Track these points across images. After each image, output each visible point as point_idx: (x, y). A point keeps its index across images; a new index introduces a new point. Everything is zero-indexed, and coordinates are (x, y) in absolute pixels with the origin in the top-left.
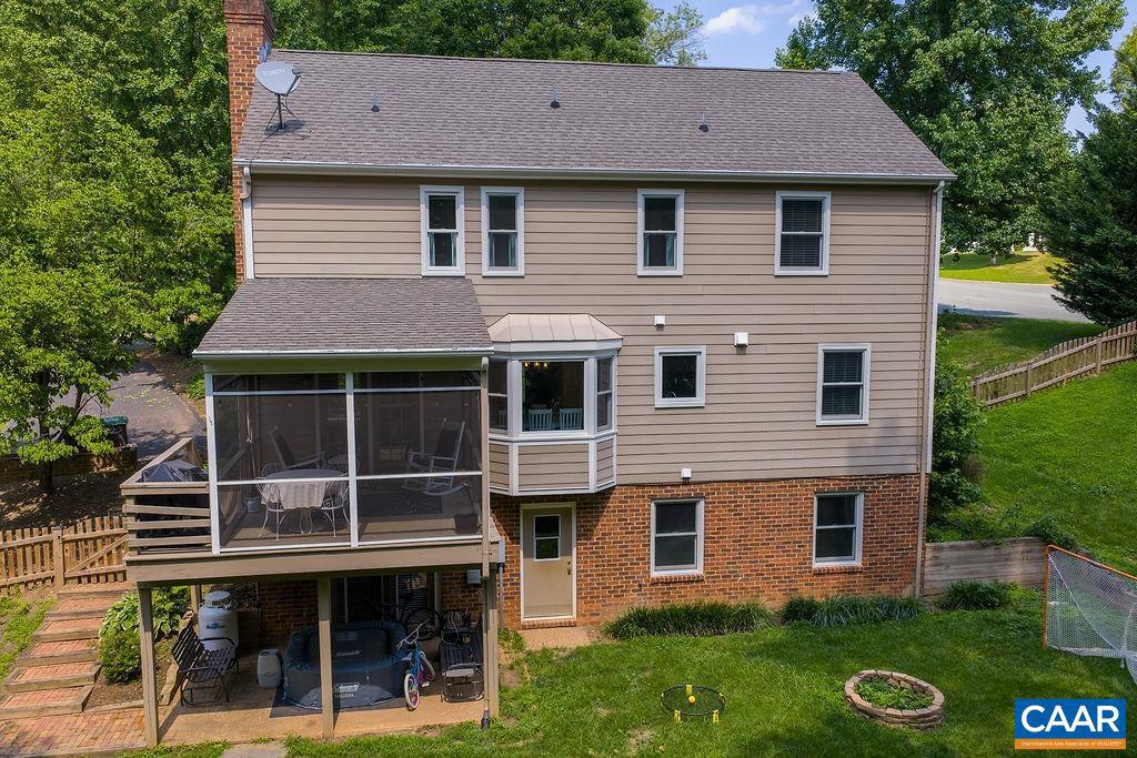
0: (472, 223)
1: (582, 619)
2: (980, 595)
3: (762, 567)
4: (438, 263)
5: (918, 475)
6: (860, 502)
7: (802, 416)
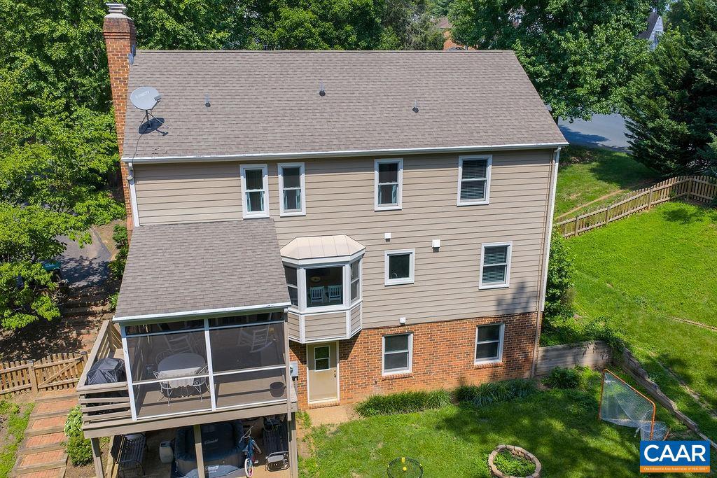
0: (273, 186)
1: (344, 402)
2: (567, 380)
3: (445, 367)
4: (253, 209)
5: (537, 312)
6: (503, 328)
7: (471, 285)
